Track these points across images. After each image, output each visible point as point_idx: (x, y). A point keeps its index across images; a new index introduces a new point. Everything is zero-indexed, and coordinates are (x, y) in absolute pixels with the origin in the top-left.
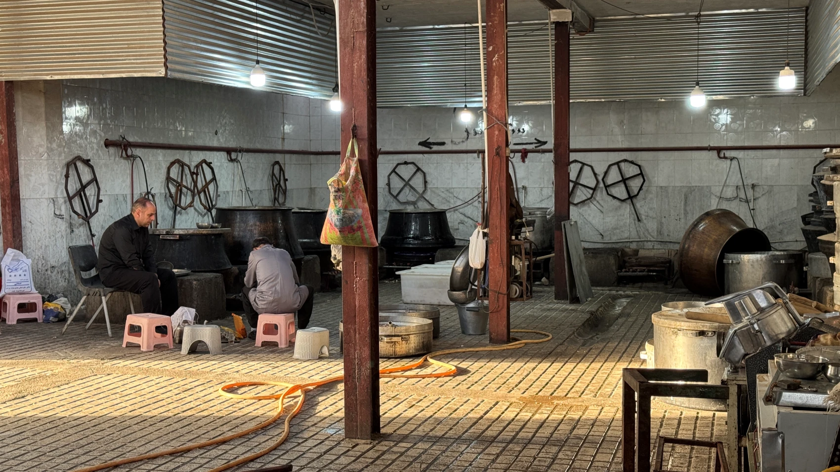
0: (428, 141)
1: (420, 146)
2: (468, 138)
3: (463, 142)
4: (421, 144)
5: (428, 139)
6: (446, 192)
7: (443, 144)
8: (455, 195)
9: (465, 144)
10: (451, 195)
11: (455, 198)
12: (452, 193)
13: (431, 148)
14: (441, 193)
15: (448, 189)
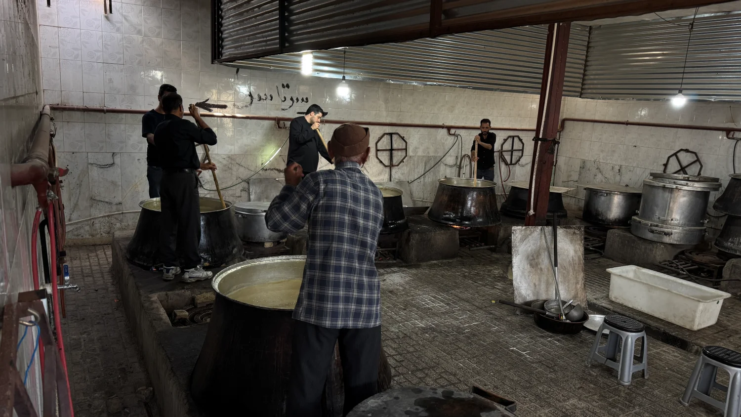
0: (206, 103)
2: (251, 103)
3: (246, 106)
5: (207, 100)
6: (227, 159)
7: (224, 107)
8: (237, 162)
9: (248, 108)
12: (234, 160)
13: (210, 111)
14: (221, 160)
15: (230, 156)
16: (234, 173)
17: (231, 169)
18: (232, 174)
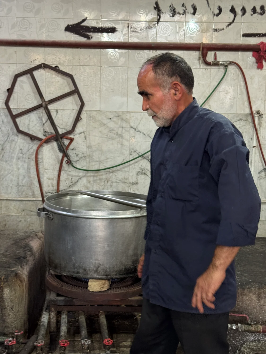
0: (83, 24)
1: (68, 33)
2: (158, 21)
3: (149, 28)
4: (69, 29)
5: (84, 20)
6: (115, 119)
7: (112, 30)
8: (132, 124)
9: (153, 31)
10: (124, 125)
11: (132, 131)
12: (127, 121)
13: (88, 37)
14: (105, 121)
15: (120, 113)
16: (126, 143)
17: (121, 136)
18: (122, 145)
